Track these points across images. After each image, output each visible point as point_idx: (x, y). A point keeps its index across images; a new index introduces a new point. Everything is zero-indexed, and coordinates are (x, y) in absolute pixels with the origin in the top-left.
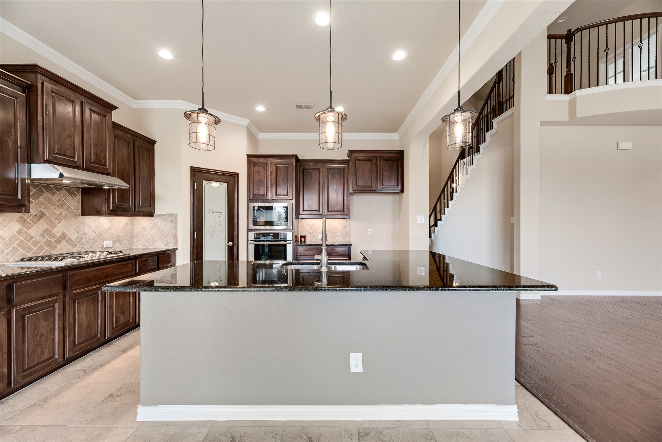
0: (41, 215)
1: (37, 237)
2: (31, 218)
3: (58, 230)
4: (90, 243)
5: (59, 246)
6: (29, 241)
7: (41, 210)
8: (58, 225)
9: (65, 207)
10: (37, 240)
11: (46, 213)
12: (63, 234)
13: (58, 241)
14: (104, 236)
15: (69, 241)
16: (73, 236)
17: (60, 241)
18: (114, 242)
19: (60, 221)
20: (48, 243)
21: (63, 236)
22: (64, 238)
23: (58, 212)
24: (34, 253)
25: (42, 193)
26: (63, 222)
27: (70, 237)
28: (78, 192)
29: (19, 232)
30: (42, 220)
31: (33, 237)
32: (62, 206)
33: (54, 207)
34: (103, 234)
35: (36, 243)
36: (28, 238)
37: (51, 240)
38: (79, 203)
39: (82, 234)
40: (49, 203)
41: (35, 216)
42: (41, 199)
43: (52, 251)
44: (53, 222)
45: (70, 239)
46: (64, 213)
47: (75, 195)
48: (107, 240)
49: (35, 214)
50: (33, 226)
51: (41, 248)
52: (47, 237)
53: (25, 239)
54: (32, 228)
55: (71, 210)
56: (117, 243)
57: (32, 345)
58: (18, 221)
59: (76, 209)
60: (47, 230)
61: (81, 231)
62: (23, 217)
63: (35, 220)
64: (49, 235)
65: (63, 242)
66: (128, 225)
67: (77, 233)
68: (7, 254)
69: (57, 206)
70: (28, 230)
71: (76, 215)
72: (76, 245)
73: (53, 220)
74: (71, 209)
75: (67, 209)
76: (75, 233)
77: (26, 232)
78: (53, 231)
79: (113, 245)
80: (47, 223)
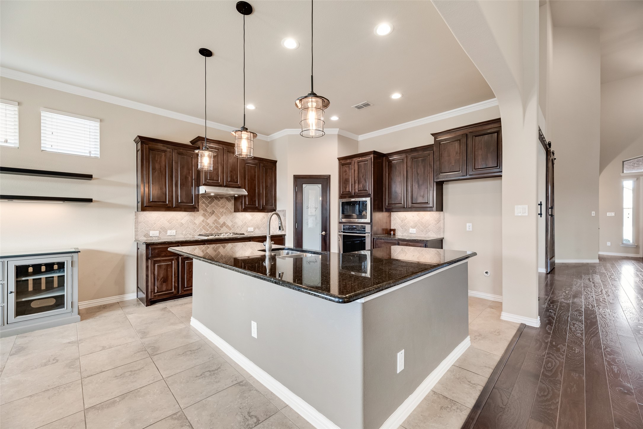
0: (213, 213)
1: (211, 224)
2: (208, 214)
3: (222, 220)
4: (239, 228)
5: (222, 229)
6: (207, 226)
7: (213, 210)
8: (222, 218)
9: (225, 208)
10: (211, 225)
11: (215, 211)
12: (224, 223)
13: (222, 227)
14: (248, 224)
15: (228, 227)
16: (229, 224)
17: (223, 227)
18: (255, 229)
19: (222, 215)
20: (217, 228)
21: (224, 224)
22: (225, 225)
23: (221, 210)
24: (210, 232)
25: (214, 200)
26: (224, 216)
27: (228, 224)
28: (232, 198)
29: (203, 221)
30: (213, 215)
31: (209, 224)
32: (223, 207)
33: (219, 208)
34: (247, 223)
35: (210, 227)
36: (207, 224)
37: (218, 225)
38: (233, 205)
39: (235, 223)
40: (217, 206)
41: (210, 213)
42: (213, 204)
43: (218, 232)
44: (219, 216)
45: (228, 225)
46: (224, 211)
47: (231, 201)
48: (250, 227)
49: (210, 212)
50: (209, 218)
51: (213, 230)
52: (216, 224)
53: (205, 224)
54: (209, 219)
55: (228, 209)
56: (257, 229)
57: (188, 276)
58: (202, 216)
59: (231, 209)
60: (216, 220)
61: (234, 221)
62: (204, 214)
63: (210, 215)
64: (217, 223)
65: (224, 227)
66: (264, 218)
67: (232, 222)
68: (198, 232)
69: (221, 207)
70: (207, 220)
71: (231, 212)
72: (231, 229)
73: (219, 215)
74: (228, 208)
75: (226, 209)
76: (231, 222)
77: (206, 221)
78: (219, 221)
79: (254, 230)
80: (216, 217)
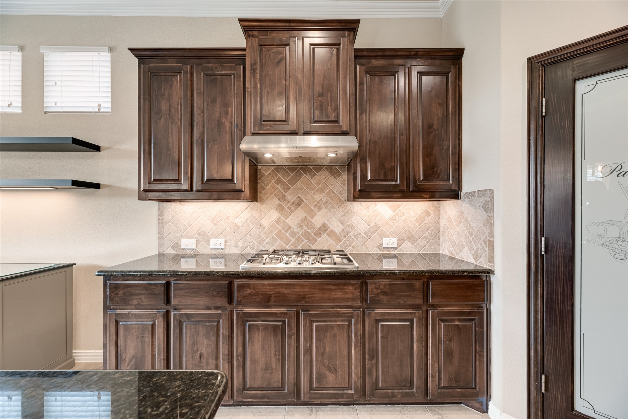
0: (299, 203)
1: (295, 229)
2: (289, 205)
3: (318, 220)
4: (361, 239)
5: (319, 240)
6: (287, 231)
7: (299, 197)
8: (318, 213)
9: (327, 191)
10: (295, 230)
11: (304, 200)
12: (324, 225)
13: (318, 234)
14: (382, 230)
15: (332, 234)
16: (336, 227)
17: (320, 234)
18: (401, 241)
19: (320, 209)
20: (307, 236)
21: (324, 228)
22: (325, 231)
23: (317, 197)
24: (292, 245)
25: (300, 175)
26: (323, 211)
27: (333, 229)
28: (343, 169)
29: (278, 221)
30: (300, 208)
31: (290, 228)
32: (322, 190)
33: (313, 192)
34: (382, 228)
35: (294, 234)
36: (286, 228)
37: (310, 231)
38: (344, 184)
39: (349, 226)
40: (308, 188)
41: (293, 203)
42: (299, 184)
43: (311, 245)
44: (311, 210)
45: (332, 232)
46: (325, 199)
47: (339, 174)
48: (388, 237)
49: (292, 201)
50: (290, 215)
51: (299, 240)
52: (305, 228)
53: (283, 228)
54: (290, 217)
55: (334, 195)
56: (407, 242)
58: (276, 209)
59: (341, 193)
60: (305, 220)
61: (347, 222)
62: (281, 205)
63: (293, 208)
64: (307, 225)
65: (324, 236)
66: (428, 214)
67: (342, 224)
68: (267, 243)
69: (317, 191)
70: (286, 219)
71: (340, 200)
72: (340, 240)
73: (312, 208)
74: (334, 193)
75: (328, 194)
76: (339, 224)
77: (284, 222)
78: (312, 221)
79: (399, 245)
80: (305, 212)
